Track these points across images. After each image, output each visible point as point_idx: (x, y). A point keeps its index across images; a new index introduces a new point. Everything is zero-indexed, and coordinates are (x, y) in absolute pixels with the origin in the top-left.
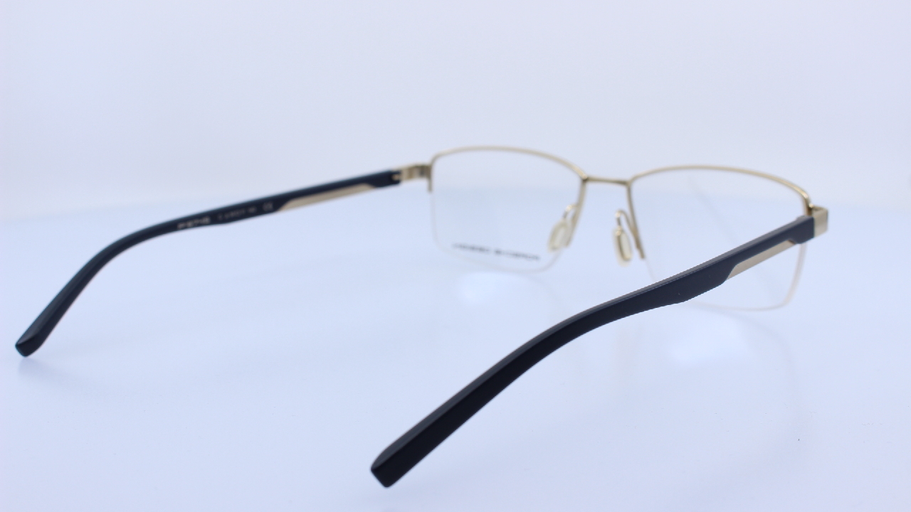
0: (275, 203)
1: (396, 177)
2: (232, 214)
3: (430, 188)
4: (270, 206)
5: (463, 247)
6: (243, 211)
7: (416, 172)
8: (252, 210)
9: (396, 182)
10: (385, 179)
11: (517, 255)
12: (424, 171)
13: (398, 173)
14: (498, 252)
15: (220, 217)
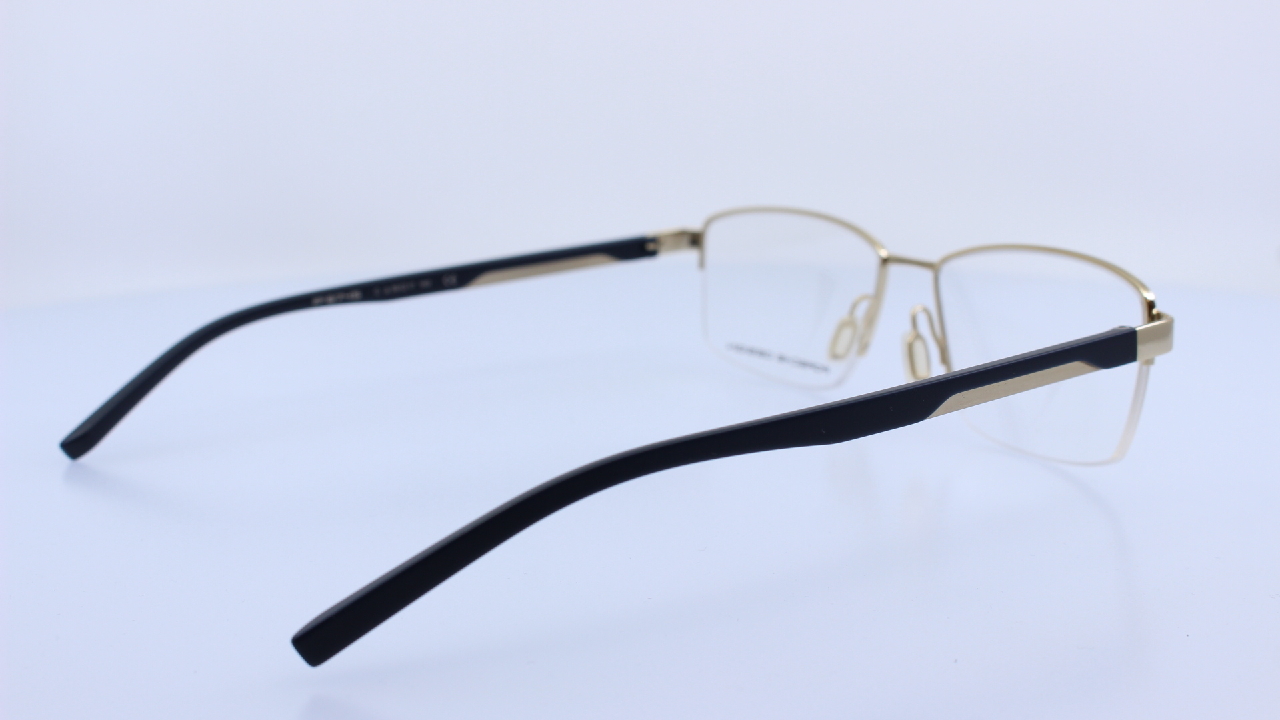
0: (463, 276)
1: (651, 247)
2: (396, 288)
3: (702, 264)
4: (453, 279)
5: (739, 348)
6: (412, 285)
7: (685, 240)
8: (426, 284)
9: (652, 254)
10: (635, 249)
11: (804, 364)
12: (695, 240)
13: (654, 240)
14: (782, 359)
15: (377, 291)
